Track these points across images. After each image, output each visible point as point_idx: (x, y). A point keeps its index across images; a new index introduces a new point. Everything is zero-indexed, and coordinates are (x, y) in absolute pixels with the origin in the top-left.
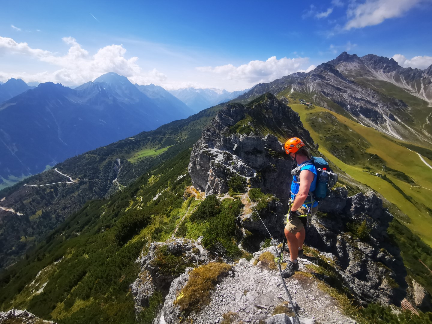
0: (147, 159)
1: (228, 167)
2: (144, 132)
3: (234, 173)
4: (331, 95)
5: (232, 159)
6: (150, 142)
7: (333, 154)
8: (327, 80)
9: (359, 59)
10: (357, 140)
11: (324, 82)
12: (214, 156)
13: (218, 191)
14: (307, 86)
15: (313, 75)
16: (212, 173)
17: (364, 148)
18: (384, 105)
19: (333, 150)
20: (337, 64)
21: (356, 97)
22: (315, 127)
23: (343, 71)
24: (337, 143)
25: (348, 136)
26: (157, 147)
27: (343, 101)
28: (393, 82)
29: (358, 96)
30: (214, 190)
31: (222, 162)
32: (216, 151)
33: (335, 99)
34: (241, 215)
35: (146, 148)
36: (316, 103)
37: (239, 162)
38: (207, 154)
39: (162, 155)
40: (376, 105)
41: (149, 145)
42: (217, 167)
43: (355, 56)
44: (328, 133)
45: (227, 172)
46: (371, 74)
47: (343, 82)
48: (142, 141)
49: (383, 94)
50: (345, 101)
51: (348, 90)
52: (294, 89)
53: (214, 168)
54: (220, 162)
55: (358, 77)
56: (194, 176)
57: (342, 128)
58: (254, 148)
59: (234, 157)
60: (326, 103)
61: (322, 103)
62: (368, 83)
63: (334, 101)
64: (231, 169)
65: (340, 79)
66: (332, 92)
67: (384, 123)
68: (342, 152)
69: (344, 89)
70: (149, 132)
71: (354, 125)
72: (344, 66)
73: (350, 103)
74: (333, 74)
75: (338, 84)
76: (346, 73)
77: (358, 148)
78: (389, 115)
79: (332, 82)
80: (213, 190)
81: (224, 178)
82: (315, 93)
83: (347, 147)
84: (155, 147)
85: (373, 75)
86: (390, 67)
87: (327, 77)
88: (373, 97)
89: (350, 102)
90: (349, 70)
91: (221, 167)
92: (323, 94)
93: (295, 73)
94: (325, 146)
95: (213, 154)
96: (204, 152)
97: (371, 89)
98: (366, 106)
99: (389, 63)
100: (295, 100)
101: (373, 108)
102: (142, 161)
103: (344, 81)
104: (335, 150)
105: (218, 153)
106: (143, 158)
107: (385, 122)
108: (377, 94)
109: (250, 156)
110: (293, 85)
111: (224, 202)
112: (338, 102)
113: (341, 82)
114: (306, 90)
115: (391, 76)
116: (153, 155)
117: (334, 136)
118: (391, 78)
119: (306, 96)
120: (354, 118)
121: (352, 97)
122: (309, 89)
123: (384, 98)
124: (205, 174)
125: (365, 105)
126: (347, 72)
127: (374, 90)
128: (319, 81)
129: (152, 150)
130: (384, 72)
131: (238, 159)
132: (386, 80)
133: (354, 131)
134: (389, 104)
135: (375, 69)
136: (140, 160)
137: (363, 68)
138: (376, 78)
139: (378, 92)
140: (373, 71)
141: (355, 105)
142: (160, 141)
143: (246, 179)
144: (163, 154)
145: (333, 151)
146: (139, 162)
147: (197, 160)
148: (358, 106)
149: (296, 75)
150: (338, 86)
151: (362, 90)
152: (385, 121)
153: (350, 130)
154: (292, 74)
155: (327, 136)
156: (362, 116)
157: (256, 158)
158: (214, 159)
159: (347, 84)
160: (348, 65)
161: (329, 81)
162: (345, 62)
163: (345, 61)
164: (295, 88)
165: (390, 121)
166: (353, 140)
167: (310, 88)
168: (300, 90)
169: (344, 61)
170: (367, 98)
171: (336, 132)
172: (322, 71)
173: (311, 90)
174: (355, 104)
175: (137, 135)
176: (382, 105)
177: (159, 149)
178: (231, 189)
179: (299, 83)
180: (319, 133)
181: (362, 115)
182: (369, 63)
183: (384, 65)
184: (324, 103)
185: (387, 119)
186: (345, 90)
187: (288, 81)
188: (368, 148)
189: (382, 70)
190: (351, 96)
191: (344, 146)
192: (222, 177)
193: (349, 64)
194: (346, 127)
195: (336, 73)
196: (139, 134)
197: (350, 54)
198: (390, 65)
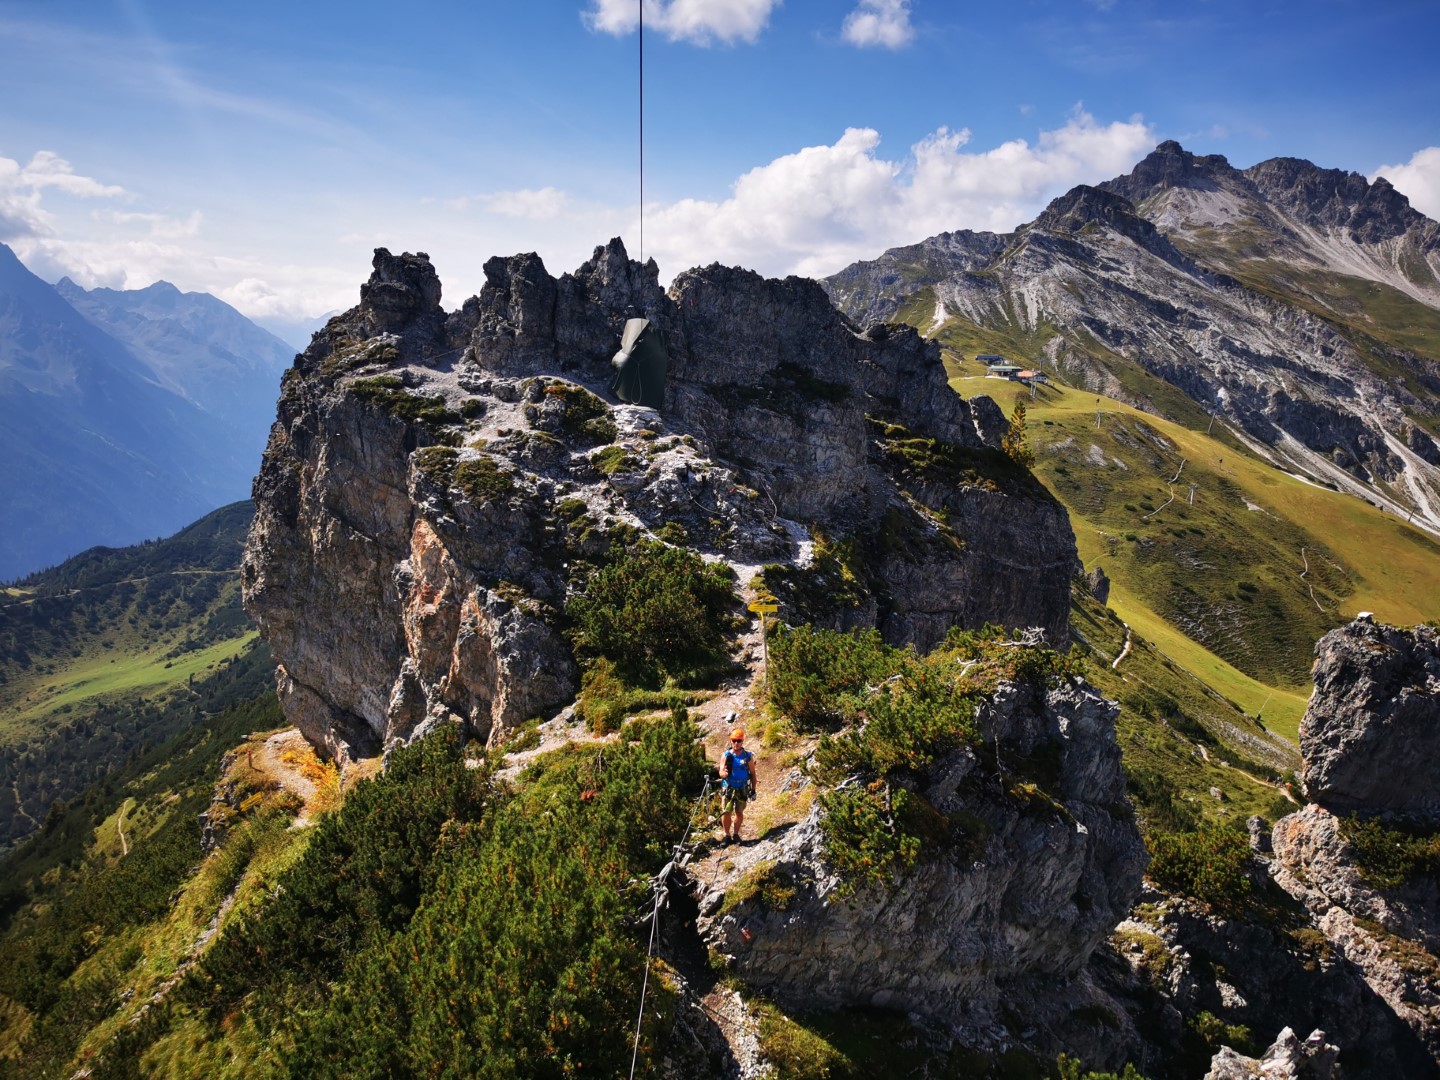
0: (106, 710)
1: (575, 496)
2: (101, 552)
3: (621, 534)
4: (1133, 339)
5: (608, 436)
6: (133, 607)
7: (1182, 628)
8: (1106, 268)
9: (1236, 175)
10: (1290, 556)
11: (1093, 276)
12: (454, 418)
13: (486, 707)
14: (1014, 295)
15: (1036, 239)
16: (431, 558)
17: (1331, 595)
18: (1383, 392)
19: (1180, 608)
20: (1143, 197)
21: (1252, 348)
22: (1077, 488)
23: (1173, 231)
24: (1198, 573)
25: (1248, 535)
26: (182, 636)
27: (1192, 368)
28: (1401, 282)
29: (1260, 345)
30: (455, 708)
31: (516, 459)
32: (465, 386)
33: (1156, 359)
34: (701, 853)
35: (108, 645)
36: (1065, 373)
37: (665, 448)
38: (388, 405)
39: (208, 683)
40: (1345, 388)
41: (126, 626)
42: (473, 492)
43: (1217, 162)
44: (1147, 523)
45: (559, 534)
46: (1301, 246)
47: (1181, 279)
48: (82, 605)
49: (1367, 337)
50: (1202, 366)
51: (1210, 316)
52: (947, 307)
53: (445, 505)
54: (496, 458)
55: (1246, 256)
56: (290, 625)
57: (1208, 494)
58: (783, 364)
59: (624, 416)
60: (1111, 377)
61: (1092, 377)
62: (1294, 286)
63: (1150, 365)
64: (598, 506)
65: (1164, 264)
66: (1137, 325)
67: (1394, 474)
68: (1225, 618)
69: (1191, 309)
70: (132, 550)
71: (1265, 479)
72: (1176, 207)
73: (1228, 378)
74: (1129, 242)
75: (1157, 286)
76: (1190, 237)
77: (1304, 594)
78: (1409, 435)
79: (1129, 276)
80: (440, 708)
81: (539, 581)
82: (1055, 327)
83: (1251, 588)
84: (167, 635)
85: (1311, 251)
86: (1374, 215)
87: (1102, 254)
88: (1327, 352)
89: (1224, 372)
90: (1201, 223)
91: (512, 491)
92: (1093, 333)
93: (946, 236)
94: (1140, 587)
95: (441, 400)
96: (360, 393)
97: (1311, 314)
98: (1302, 391)
99: (1373, 198)
100: (961, 358)
101: (1334, 402)
102: (80, 727)
103: (1186, 275)
104: (1190, 606)
105: (491, 399)
106: (84, 705)
107: (1400, 470)
108: (1342, 338)
109: (751, 420)
110: (940, 289)
111: (536, 788)
112: (1171, 375)
113: (1174, 277)
114: (1009, 309)
115: (1388, 256)
116: (150, 688)
117: (1177, 535)
118: (1389, 265)
119: (1012, 343)
120: (1257, 450)
121: (1234, 351)
122: (1024, 308)
123: (1375, 354)
124: (379, 580)
125: (1297, 388)
126: (1193, 232)
127: (1326, 320)
128: (1069, 268)
129: (143, 659)
130: (1357, 239)
131: (658, 432)
132: (1371, 273)
133: (1271, 509)
134: (1402, 384)
135: (1314, 223)
136: (65, 721)
137: (1262, 219)
138: (1324, 263)
139: (1344, 329)
140: (1307, 233)
141: (1250, 388)
142: (198, 605)
143: (731, 575)
144: (220, 675)
145: (1182, 611)
146: (54, 733)
147: (309, 477)
148: (1264, 390)
149: (953, 243)
150: (1161, 297)
151: (1274, 318)
152: (1399, 464)
153: (1251, 507)
154: (932, 241)
155: (1143, 534)
156: (1288, 439)
157: (800, 439)
158: (456, 440)
159: (1198, 286)
160: (1192, 202)
161: (1115, 273)
162: (1176, 189)
163: (1179, 184)
164: (954, 302)
165: (1420, 467)
166: (1273, 555)
167: (1027, 302)
168: (980, 314)
169: (1171, 185)
170: (1300, 353)
171: (1183, 516)
172: (1076, 225)
173: (1035, 315)
174: (1251, 381)
175: (53, 573)
176: (1372, 390)
177: (191, 646)
178: (602, 671)
179: (969, 277)
180: (1097, 522)
181: (1292, 434)
182: (1287, 194)
183: (1353, 209)
184: (1101, 374)
185: (1403, 457)
186: (1195, 316)
187: (913, 270)
188: (1349, 592)
189: (1345, 231)
190: (1226, 344)
191: (1233, 588)
192: (518, 580)
193: (1194, 198)
194: (1229, 491)
195: (1143, 233)
196: (69, 562)
197: (1196, 154)
198: (1378, 207)
